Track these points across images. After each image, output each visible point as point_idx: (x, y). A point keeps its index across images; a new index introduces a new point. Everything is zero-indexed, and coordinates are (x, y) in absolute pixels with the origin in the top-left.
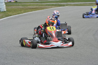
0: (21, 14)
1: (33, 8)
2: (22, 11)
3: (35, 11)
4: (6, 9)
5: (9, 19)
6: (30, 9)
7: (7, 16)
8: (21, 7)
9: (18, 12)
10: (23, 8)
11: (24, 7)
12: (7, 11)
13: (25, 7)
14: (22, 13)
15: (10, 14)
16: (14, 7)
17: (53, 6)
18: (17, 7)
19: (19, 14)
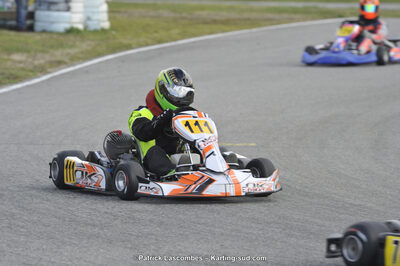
0: (167, 42)
1: (215, 21)
2: (175, 32)
3: (223, 31)
4: (110, 19)
5: (122, 60)
7: (114, 50)
9: (156, 32)
12: (112, 28)
14: (175, 40)
15: (126, 42)
19: (160, 42)
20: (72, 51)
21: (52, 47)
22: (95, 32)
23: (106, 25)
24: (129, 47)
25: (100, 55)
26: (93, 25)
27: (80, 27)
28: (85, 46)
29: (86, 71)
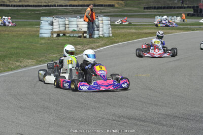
1: (149, 33)
2: (134, 37)
4: (112, 33)
5: (114, 47)
6: (146, 33)
7: (112, 43)
8: (134, 31)
9: (128, 37)
10: (135, 33)
11: (137, 31)
12: (113, 36)
13: (139, 31)
15: (116, 41)
16: (123, 31)
17: (178, 31)
18: (128, 31)
19: (128, 40)
20: (98, 44)
21: (91, 43)
22: (107, 37)
23: (111, 35)
24: (118, 42)
25: (107, 45)
26: (106, 35)
27: (102, 36)
28: (102, 42)
29: (101, 51)
